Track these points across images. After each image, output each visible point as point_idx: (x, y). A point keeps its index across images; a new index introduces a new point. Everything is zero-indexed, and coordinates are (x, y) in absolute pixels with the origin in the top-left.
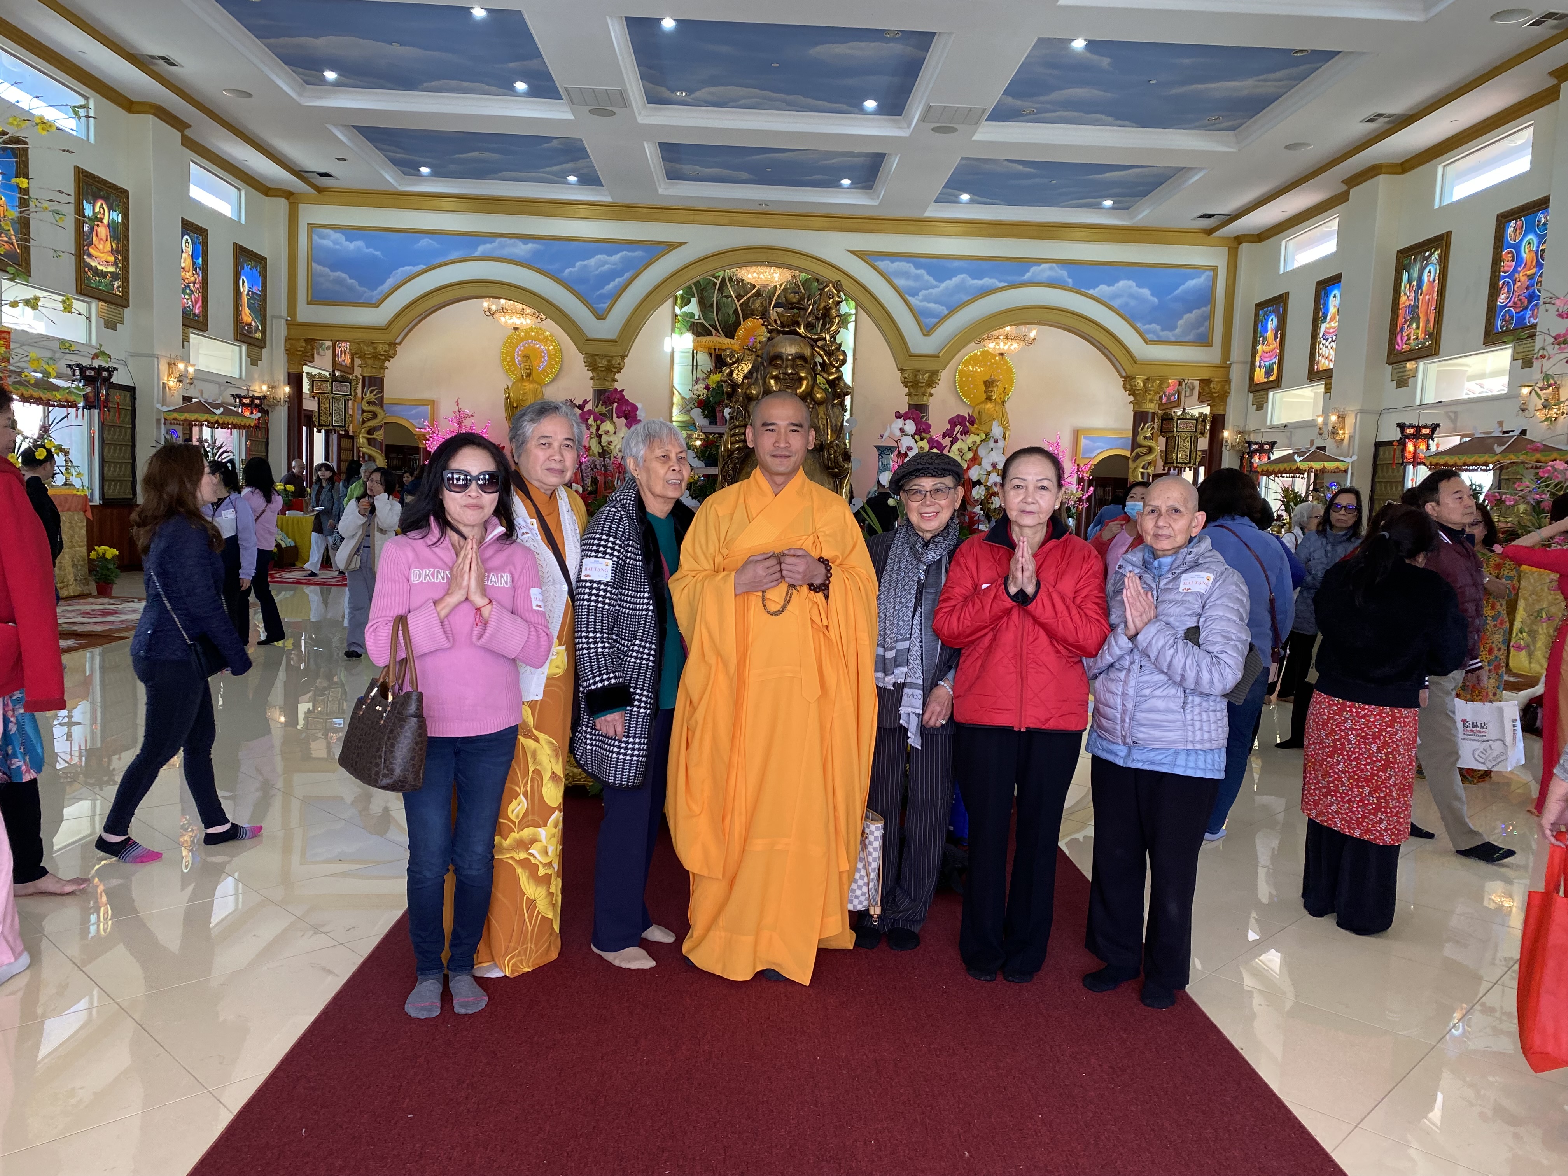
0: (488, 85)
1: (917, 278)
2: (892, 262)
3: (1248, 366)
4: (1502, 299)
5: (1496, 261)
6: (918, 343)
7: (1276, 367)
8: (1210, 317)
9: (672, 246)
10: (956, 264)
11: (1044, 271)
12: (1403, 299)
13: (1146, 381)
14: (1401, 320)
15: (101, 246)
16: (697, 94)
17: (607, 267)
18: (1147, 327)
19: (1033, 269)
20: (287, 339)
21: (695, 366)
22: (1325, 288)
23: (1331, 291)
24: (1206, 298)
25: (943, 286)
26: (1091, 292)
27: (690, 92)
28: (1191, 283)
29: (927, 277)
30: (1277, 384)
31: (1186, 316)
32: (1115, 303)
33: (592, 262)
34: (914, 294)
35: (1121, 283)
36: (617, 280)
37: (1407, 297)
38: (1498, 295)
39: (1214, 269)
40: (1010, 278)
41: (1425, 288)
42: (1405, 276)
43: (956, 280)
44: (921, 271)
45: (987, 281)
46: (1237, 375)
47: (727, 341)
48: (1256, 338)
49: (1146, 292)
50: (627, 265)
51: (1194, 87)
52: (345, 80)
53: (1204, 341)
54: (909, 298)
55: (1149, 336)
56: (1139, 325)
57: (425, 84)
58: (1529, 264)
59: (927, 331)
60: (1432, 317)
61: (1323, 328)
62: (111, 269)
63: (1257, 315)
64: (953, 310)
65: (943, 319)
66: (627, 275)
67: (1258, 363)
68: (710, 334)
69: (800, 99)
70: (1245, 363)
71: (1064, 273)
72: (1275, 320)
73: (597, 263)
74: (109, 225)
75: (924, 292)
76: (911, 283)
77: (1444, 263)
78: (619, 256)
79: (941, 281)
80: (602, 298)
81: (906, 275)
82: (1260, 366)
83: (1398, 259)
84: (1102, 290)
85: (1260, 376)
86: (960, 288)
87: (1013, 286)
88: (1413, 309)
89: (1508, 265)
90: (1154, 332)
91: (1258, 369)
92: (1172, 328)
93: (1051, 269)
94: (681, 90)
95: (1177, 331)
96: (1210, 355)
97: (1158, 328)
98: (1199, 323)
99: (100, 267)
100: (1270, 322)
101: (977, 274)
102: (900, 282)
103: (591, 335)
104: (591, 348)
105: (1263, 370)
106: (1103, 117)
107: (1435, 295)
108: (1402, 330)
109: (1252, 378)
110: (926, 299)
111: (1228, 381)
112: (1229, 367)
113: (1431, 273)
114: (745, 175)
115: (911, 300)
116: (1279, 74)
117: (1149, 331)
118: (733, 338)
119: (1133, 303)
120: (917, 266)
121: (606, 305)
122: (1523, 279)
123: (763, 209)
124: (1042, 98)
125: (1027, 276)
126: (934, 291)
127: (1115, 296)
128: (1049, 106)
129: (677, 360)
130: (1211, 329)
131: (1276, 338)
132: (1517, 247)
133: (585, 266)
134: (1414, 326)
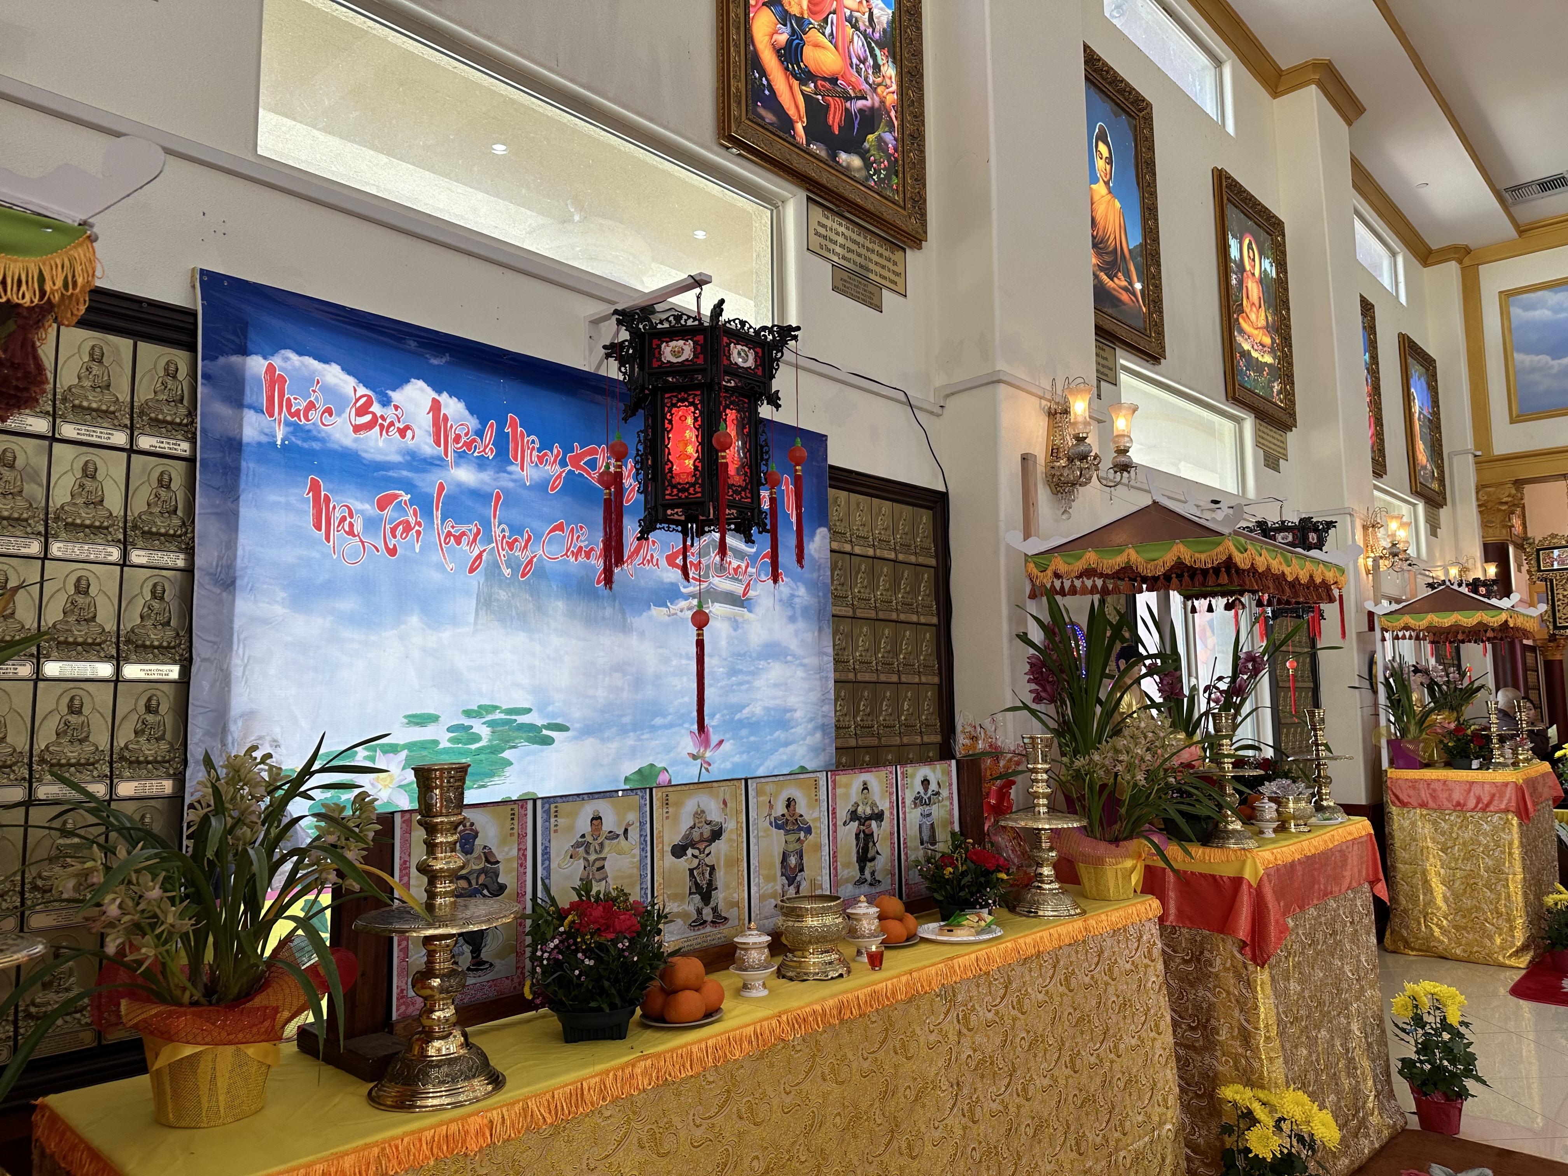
15: (1253, 317)
20: (1480, 488)
62: (1268, 359)
74: (1261, 281)
99: (1255, 354)
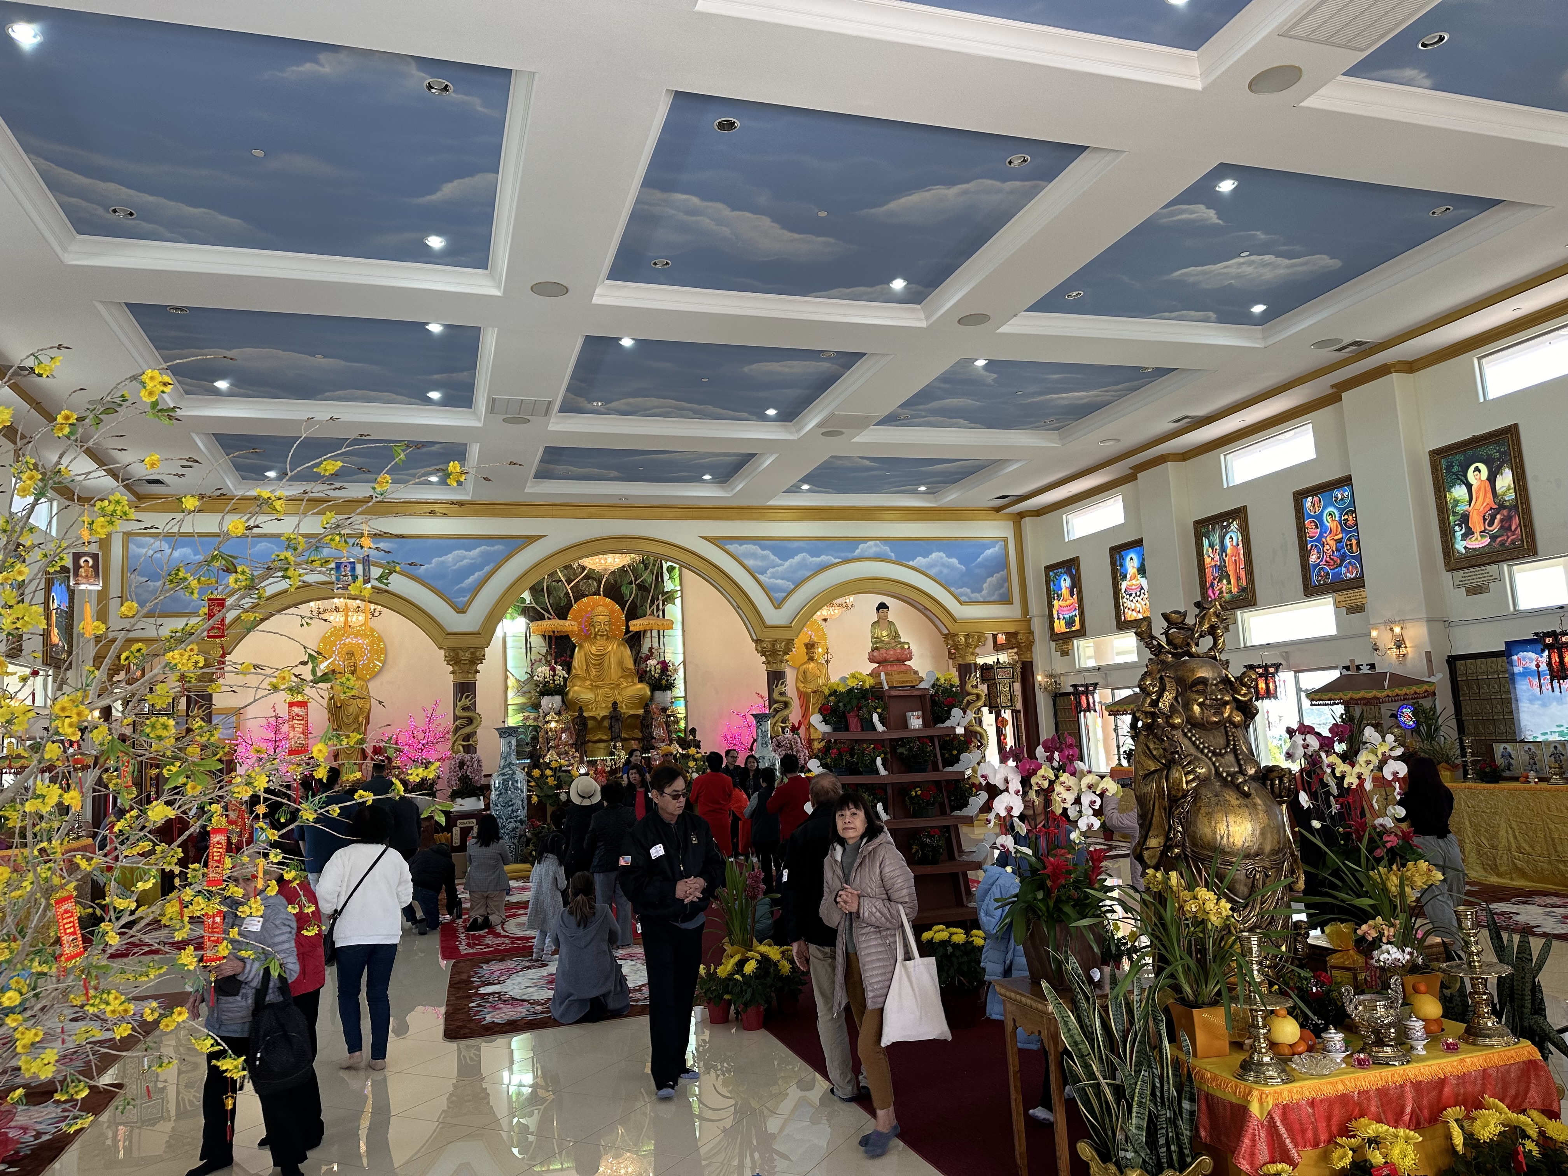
0: (398, 394)
1: (764, 558)
2: (741, 545)
3: (1046, 619)
4: (1313, 558)
5: (1301, 529)
6: (772, 616)
7: (1077, 619)
8: (1007, 579)
9: (531, 539)
10: (796, 544)
11: (871, 548)
12: (1207, 560)
13: (967, 636)
14: (1209, 578)
16: (613, 405)
17: (465, 562)
18: (960, 590)
19: (861, 546)
20: (97, 658)
21: (529, 649)
22: (1119, 553)
23: (1127, 555)
24: (1003, 564)
25: (787, 563)
26: (911, 563)
27: (606, 401)
28: (989, 552)
29: (772, 557)
30: (1082, 633)
31: (989, 580)
32: (932, 572)
33: (450, 558)
34: (763, 573)
35: (934, 555)
36: (477, 574)
37: (1211, 559)
38: (1309, 557)
39: (1005, 539)
40: (842, 555)
41: (1229, 551)
42: (1206, 542)
43: (798, 558)
44: (767, 552)
45: (824, 558)
46: (1038, 626)
47: (561, 622)
48: (1051, 596)
49: (954, 561)
50: (486, 558)
51: (1048, 397)
52: (237, 390)
53: (1006, 600)
54: (759, 576)
55: (963, 599)
56: (953, 589)
57: (327, 394)
58: (1334, 530)
59: (778, 605)
60: (1243, 574)
61: (1124, 585)
63: (1047, 576)
64: (798, 585)
65: (790, 593)
66: (487, 569)
67: (1055, 616)
68: (542, 618)
69: (710, 408)
70: (1043, 616)
71: (887, 549)
72: (1068, 580)
73: (454, 559)
75: (771, 570)
76: (759, 563)
77: (1244, 530)
78: (478, 550)
79: (786, 560)
80: (462, 592)
81: (754, 556)
82: (1059, 618)
83: (1196, 529)
84: (919, 561)
85: (1060, 626)
86: (802, 565)
87: (846, 561)
88: (1221, 568)
89: (1312, 532)
90: (966, 595)
91: (1056, 621)
92: (980, 590)
93: (876, 545)
94: (597, 401)
95: (984, 592)
96: (1012, 611)
97: (969, 591)
98: (999, 585)
100: (1062, 582)
101: (815, 553)
102: (750, 563)
103: (450, 629)
104: (452, 642)
105: (1063, 622)
106: (962, 421)
107: (1242, 557)
108: (1212, 585)
109: (1052, 628)
110: (774, 576)
111: (1031, 633)
112: (1030, 620)
113: (1233, 538)
114: (614, 473)
115: (761, 578)
116: (1120, 387)
117: (962, 594)
118: (566, 619)
119: (945, 571)
120: (763, 548)
121: (466, 599)
122: (1332, 543)
123: (624, 502)
124: (921, 407)
125: (857, 552)
126: (780, 569)
127: (931, 566)
128: (923, 413)
129: (509, 644)
130: (1010, 590)
131: (1072, 594)
132: (1319, 517)
133: (442, 562)
134: (1225, 581)
